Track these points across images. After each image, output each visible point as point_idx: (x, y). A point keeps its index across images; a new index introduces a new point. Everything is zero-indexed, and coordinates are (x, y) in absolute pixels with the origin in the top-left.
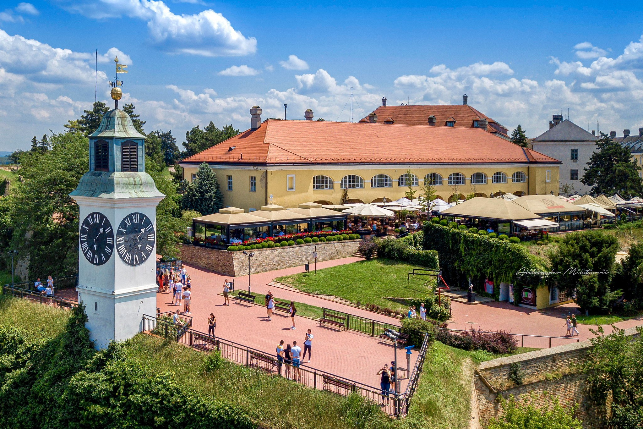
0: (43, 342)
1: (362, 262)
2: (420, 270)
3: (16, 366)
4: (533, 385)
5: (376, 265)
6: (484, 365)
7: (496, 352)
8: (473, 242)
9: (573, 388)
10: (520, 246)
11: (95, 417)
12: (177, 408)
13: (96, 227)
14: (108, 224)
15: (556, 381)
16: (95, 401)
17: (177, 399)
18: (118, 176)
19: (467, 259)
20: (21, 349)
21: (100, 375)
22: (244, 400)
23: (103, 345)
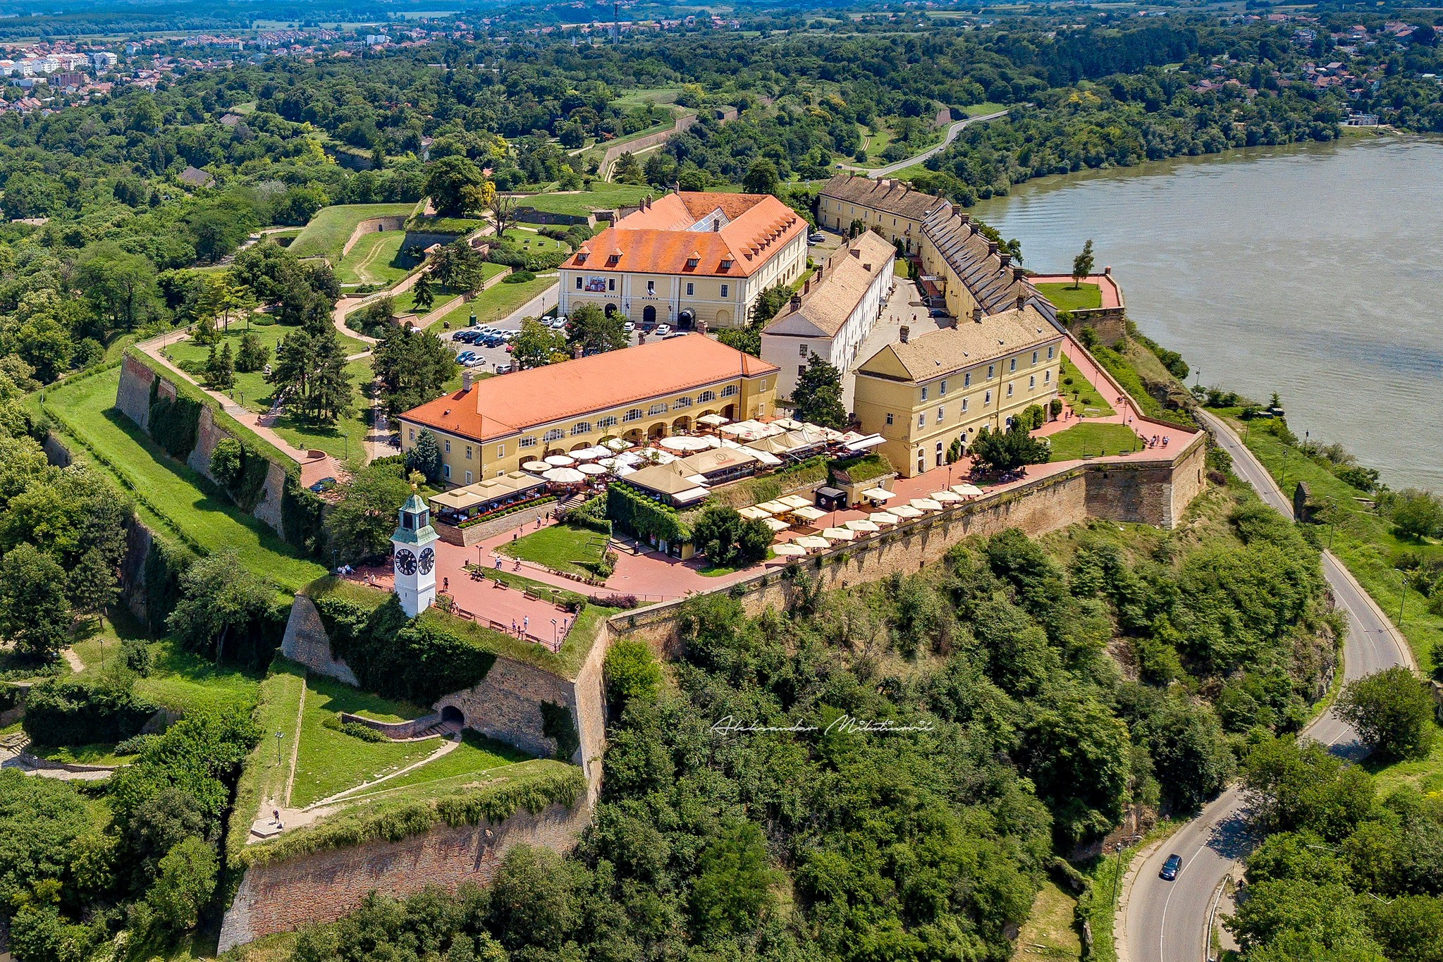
0: (373, 610)
1: (556, 526)
2: (598, 535)
3: (359, 622)
4: (643, 626)
5: (566, 529)
6: (614, 617)
7: (624, 607)
8: (643, 507)
9: (670, 625)
10: (673, 516)
11: (414, 649)
12: (458, 647)
13: (405, 556)
14: (413, 556)
15: (659, 622)
16: (414, 642)
17: (457, 643)
18: (418, 532)
19: (638, 519)
20: (359, 614)
21: (413, 630)
22: (490, 644)
23: (411, 614)
